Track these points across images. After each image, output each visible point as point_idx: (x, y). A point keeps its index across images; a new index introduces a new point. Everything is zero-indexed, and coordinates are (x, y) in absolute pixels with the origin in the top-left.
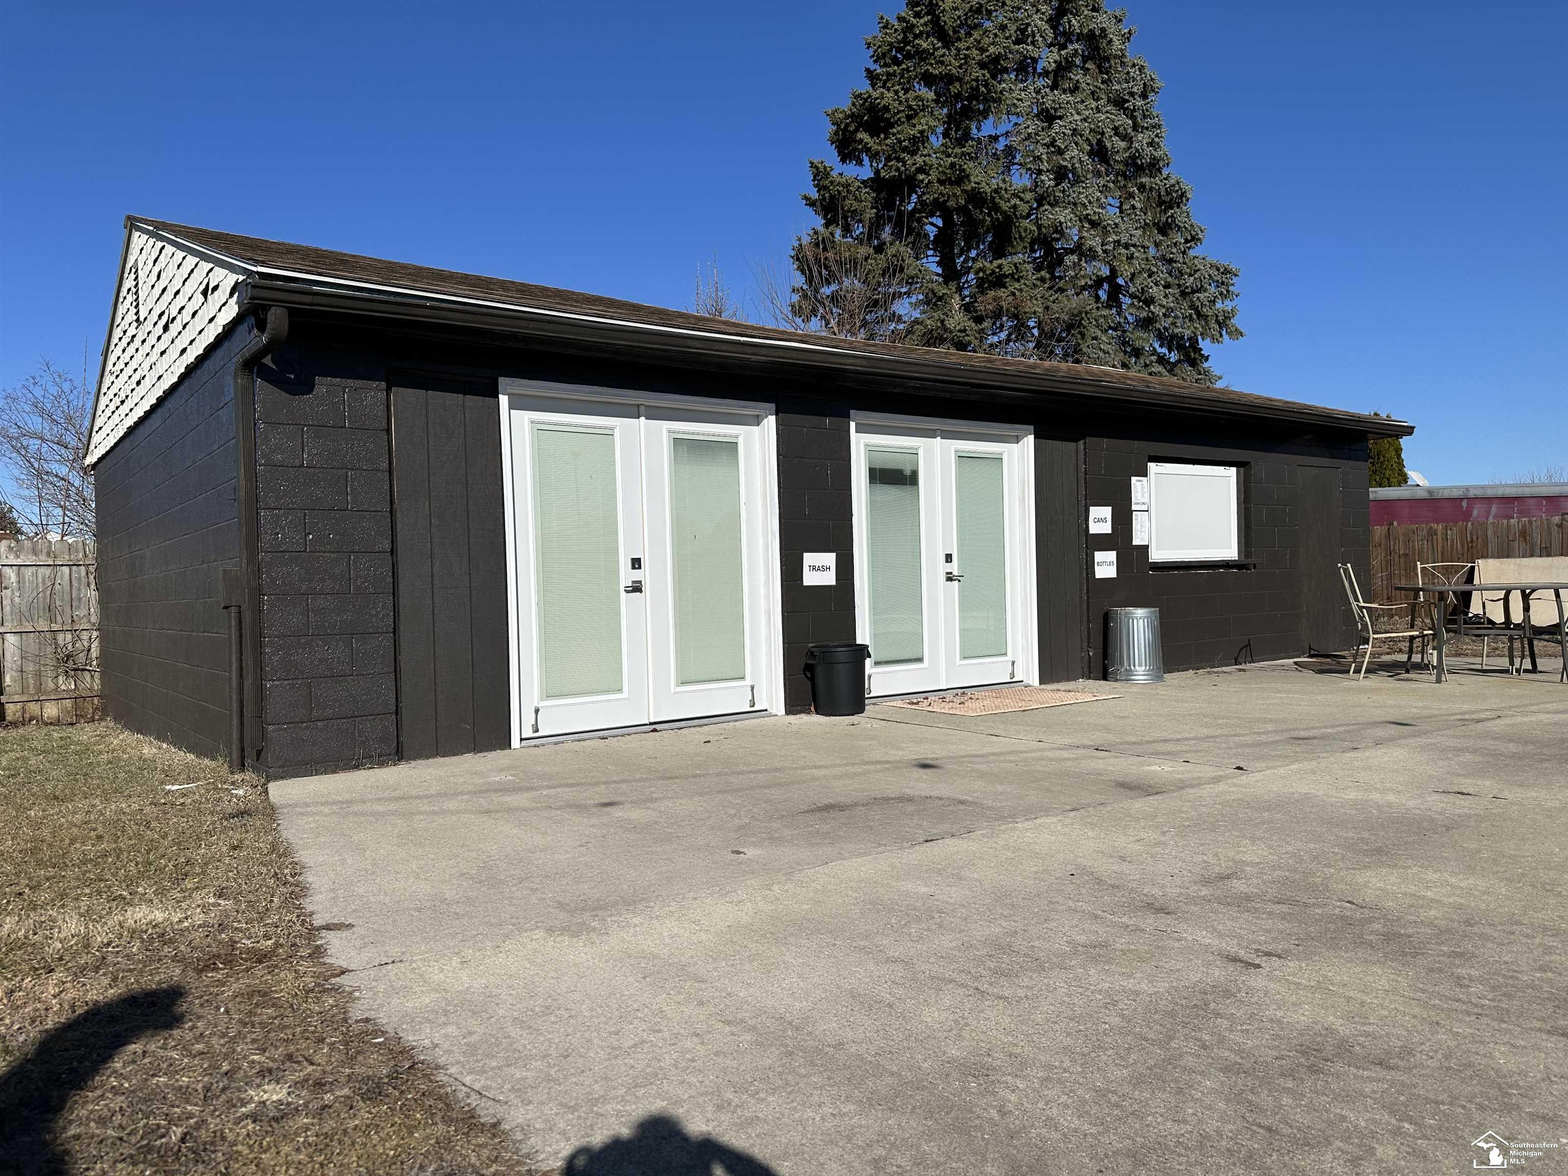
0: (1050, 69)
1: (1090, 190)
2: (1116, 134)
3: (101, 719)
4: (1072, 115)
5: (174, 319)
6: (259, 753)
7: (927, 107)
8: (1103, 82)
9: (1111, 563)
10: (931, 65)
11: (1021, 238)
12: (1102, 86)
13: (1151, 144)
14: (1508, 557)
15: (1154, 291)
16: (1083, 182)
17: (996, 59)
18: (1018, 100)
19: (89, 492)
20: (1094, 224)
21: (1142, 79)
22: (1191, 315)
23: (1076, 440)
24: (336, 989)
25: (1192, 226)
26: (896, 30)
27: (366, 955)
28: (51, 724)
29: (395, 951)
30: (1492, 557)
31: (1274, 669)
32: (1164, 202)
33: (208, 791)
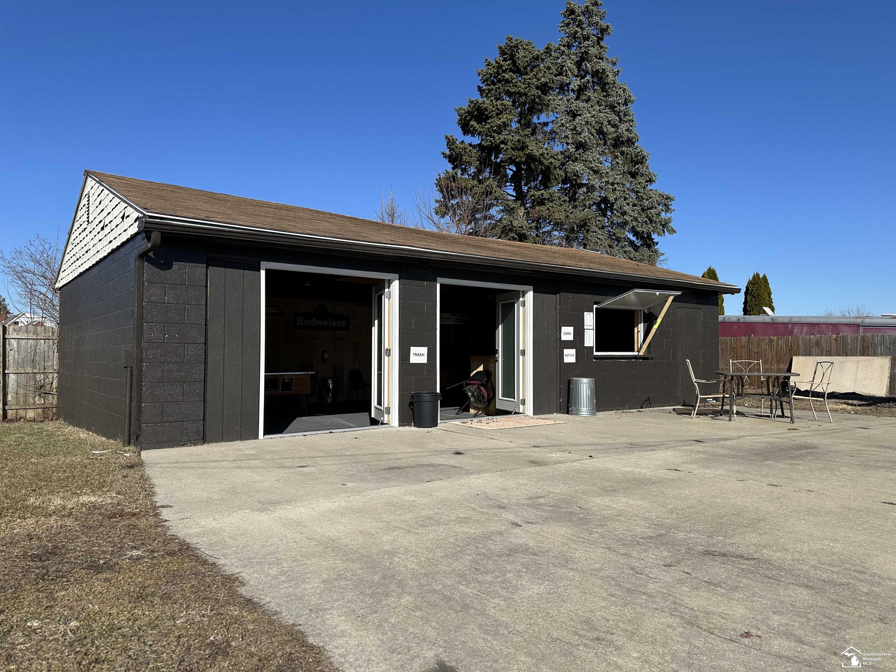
0: (575, 89)
1: (594, 154)
2: (609, 124)
3: (57, 419)
4: (586, 114)
5: (107, 225)
6: (138, 437)
7: (508, 109)
8: (603, 97)
9: (572, 355)
10: (510, 87)
11: (556, 179)
12: (603, 99)
13: (627, 130)
14: (810, 355)
15: (626, 208)
16: (591, 149)
17: (545, 84)
18: (558, 105)
19: (56, 301)
20: (596, 172)
21: (624, 96)
22: (646, 221)
23: (556, 294)
24: (163, 526)
25: (649, 173)
26: (494, 67)
27: (176, 516)
28: (31, 421)
29: (188, 515)
30: (801, 355)
31: (659, 411)
32: (634, 161)
33: (113, 454)
